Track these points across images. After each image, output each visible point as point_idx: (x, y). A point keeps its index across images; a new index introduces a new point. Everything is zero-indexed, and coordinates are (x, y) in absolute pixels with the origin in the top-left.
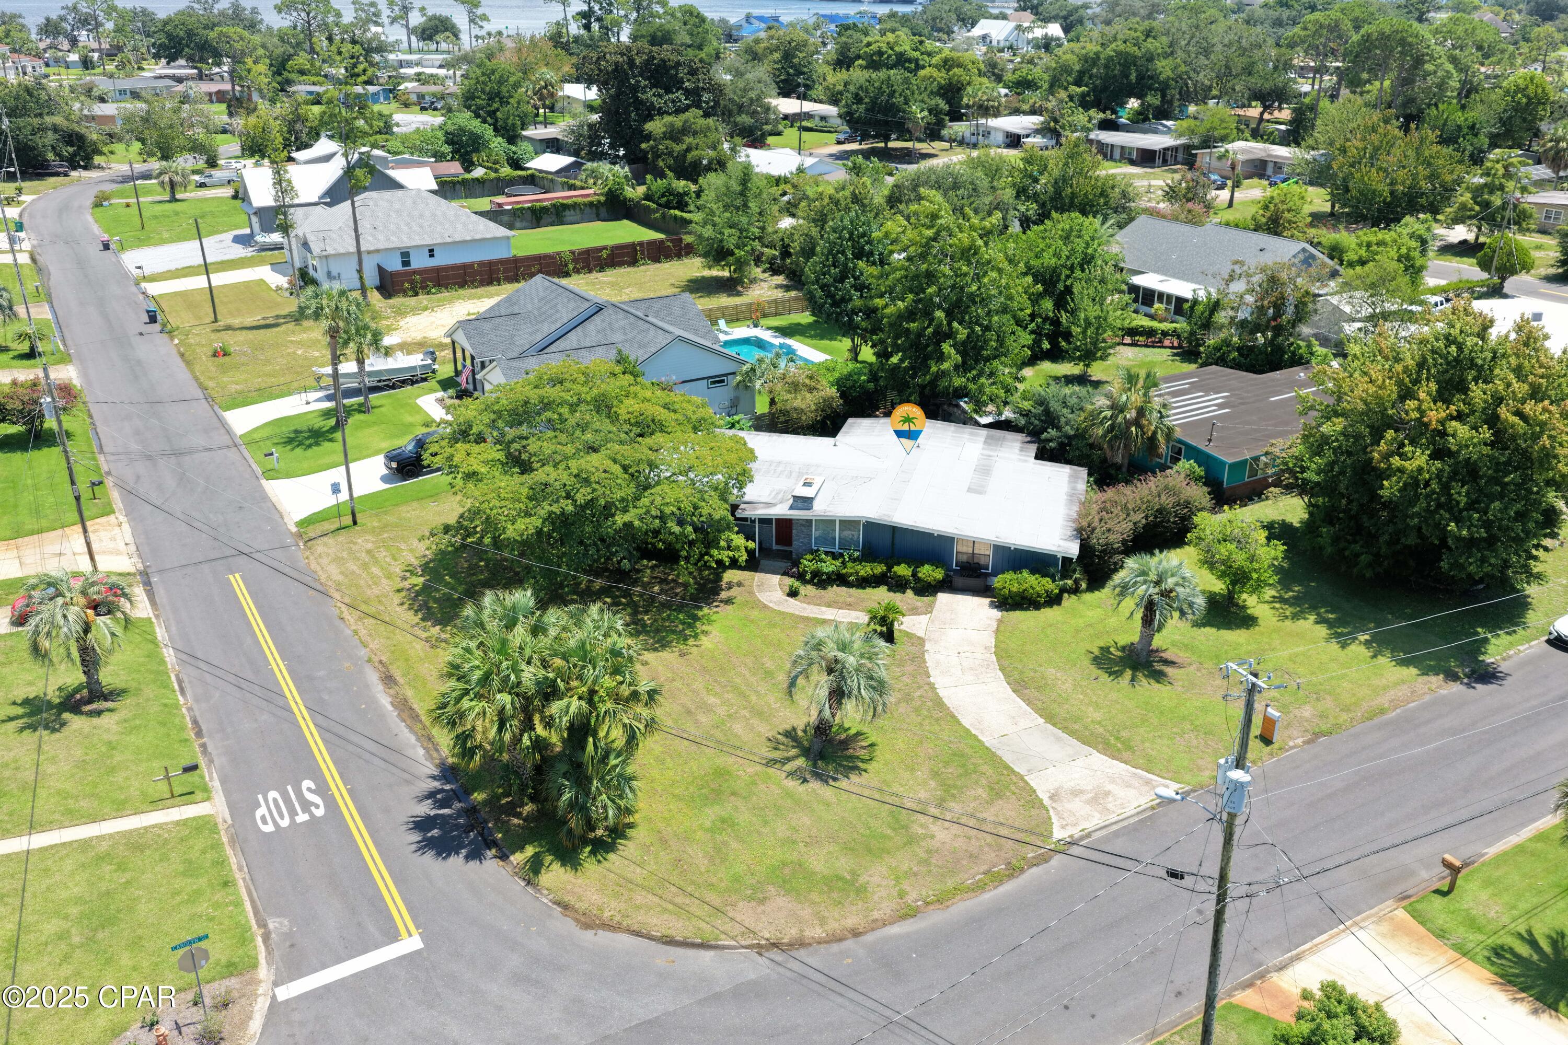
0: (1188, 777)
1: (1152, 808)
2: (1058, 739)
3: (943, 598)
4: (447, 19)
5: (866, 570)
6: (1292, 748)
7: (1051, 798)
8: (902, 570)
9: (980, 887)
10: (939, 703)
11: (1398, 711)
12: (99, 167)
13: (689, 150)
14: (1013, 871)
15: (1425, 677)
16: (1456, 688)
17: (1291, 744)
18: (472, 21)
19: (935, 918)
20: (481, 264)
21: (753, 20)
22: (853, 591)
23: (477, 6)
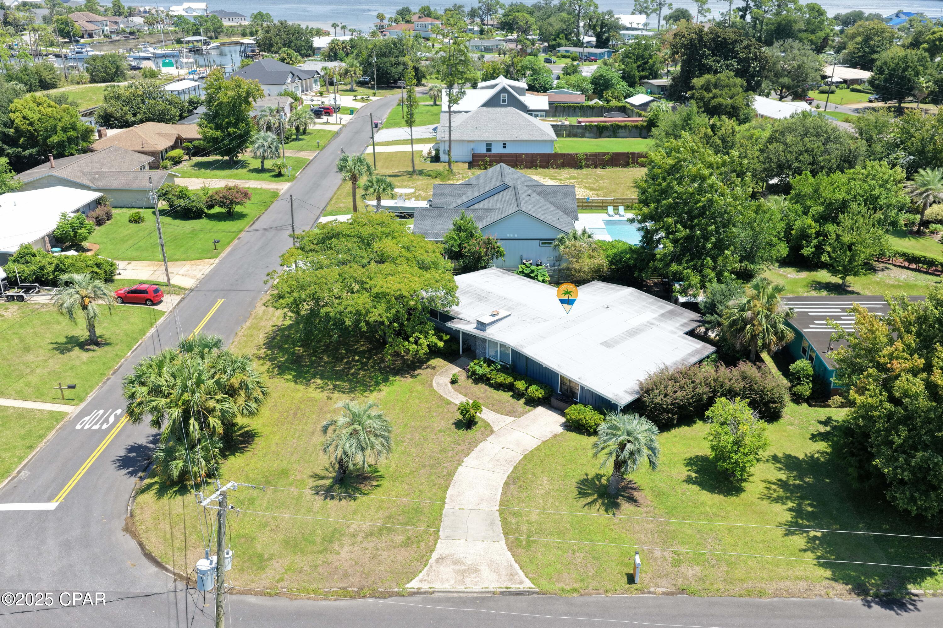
0: (543, 582)
1: (494, 593)
2: (492, 523)
3: (540, 410)
4: (687, 11)
5: (501, 378)
6: (650, 593)
7: (437, 560)
8: (520, 385)
9: (327, 595)
10: (450, 475)
11: (775, 599)
12: (423, 85)
13: (715, 97)
14: (359, 594)
15: (832, 583)
16: (857, 601)
17: (652, 589)
18: (700, 12)
19: (282, 603)
20: (527, 155)
21: (901, 15)
22: (491, 390)
23: (704, 3)
